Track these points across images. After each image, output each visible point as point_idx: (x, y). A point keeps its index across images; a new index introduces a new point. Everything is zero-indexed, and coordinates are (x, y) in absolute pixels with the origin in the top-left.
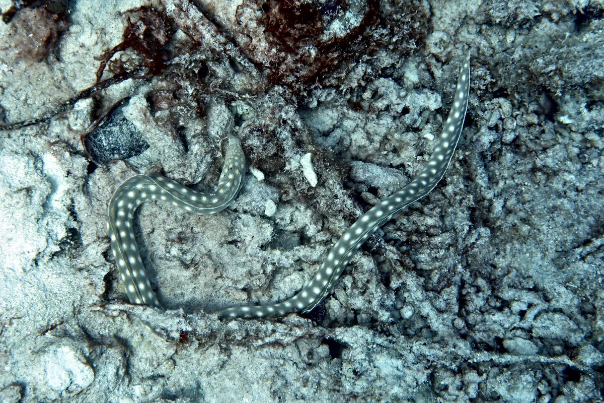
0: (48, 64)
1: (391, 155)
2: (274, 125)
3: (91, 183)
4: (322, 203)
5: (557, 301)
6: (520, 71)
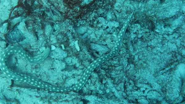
1: (103, 41)
2: (66, 32)
4: (81, 57)
5: (155, 87)
6: (143, 15)
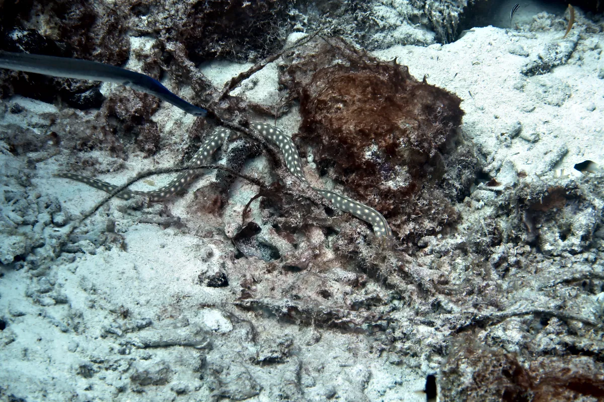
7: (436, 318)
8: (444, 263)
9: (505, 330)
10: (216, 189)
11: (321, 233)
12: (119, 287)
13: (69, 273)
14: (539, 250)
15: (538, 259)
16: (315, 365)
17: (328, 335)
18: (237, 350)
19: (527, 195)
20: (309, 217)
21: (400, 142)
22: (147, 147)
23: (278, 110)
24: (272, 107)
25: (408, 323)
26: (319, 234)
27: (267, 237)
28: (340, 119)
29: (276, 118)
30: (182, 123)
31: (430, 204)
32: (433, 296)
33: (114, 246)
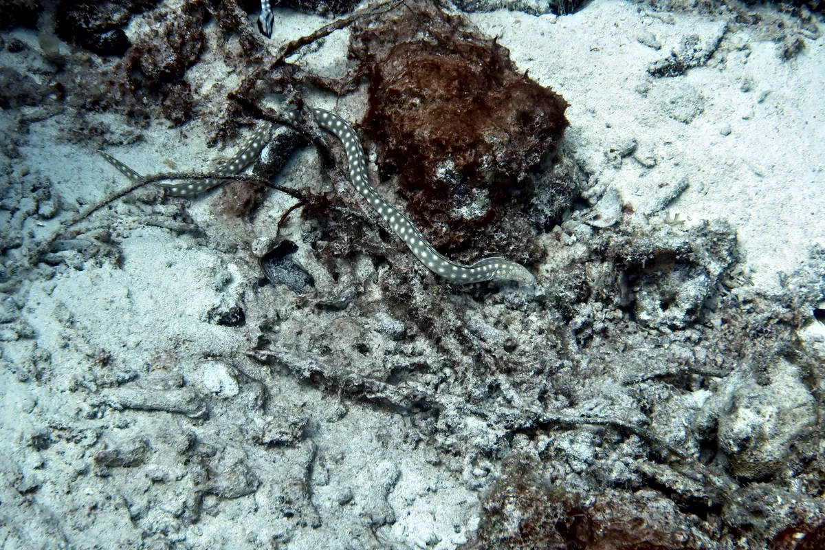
0: (243, 220)
3: (259, 290)
7: (490, 411)
8: (515, 319)
9: (572, 442)
10: (250, 187)
11: (370, 262)
12: (104, 321)
13: (43, 295)
14: (633, 318)
15: (630, 329)
16: (333, 452)
17: (356, 411)
18: (239, 423)
19: (627, 255)
20: (358, 242)
21: (482, 161)
22: (174, 115)
23: (342, 88)
24: (335, 82)
25: (455, 413)
26: (367, 264)
27: (303, 261)
28: (414, 119)
29: (339, 95)
30: (222, 87)
31: (510, 237)
32: (493, 374)
33: (107, 262)
